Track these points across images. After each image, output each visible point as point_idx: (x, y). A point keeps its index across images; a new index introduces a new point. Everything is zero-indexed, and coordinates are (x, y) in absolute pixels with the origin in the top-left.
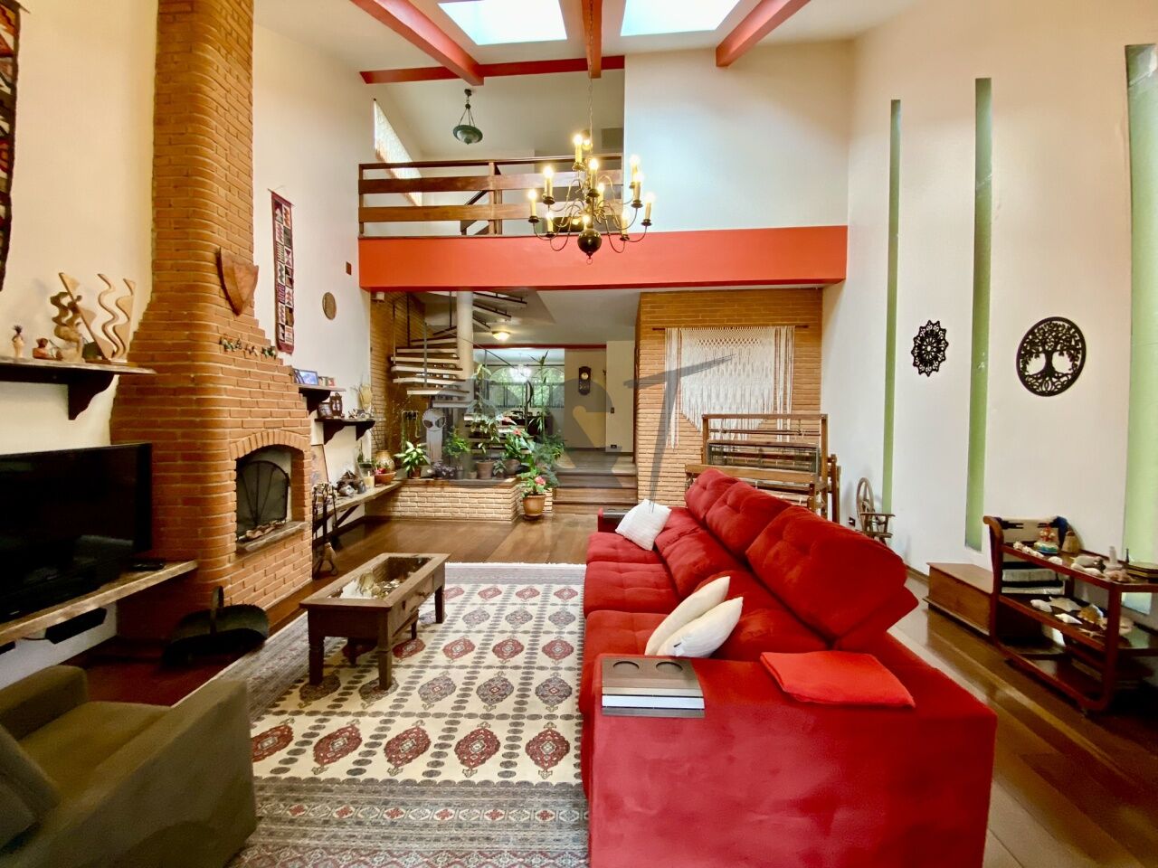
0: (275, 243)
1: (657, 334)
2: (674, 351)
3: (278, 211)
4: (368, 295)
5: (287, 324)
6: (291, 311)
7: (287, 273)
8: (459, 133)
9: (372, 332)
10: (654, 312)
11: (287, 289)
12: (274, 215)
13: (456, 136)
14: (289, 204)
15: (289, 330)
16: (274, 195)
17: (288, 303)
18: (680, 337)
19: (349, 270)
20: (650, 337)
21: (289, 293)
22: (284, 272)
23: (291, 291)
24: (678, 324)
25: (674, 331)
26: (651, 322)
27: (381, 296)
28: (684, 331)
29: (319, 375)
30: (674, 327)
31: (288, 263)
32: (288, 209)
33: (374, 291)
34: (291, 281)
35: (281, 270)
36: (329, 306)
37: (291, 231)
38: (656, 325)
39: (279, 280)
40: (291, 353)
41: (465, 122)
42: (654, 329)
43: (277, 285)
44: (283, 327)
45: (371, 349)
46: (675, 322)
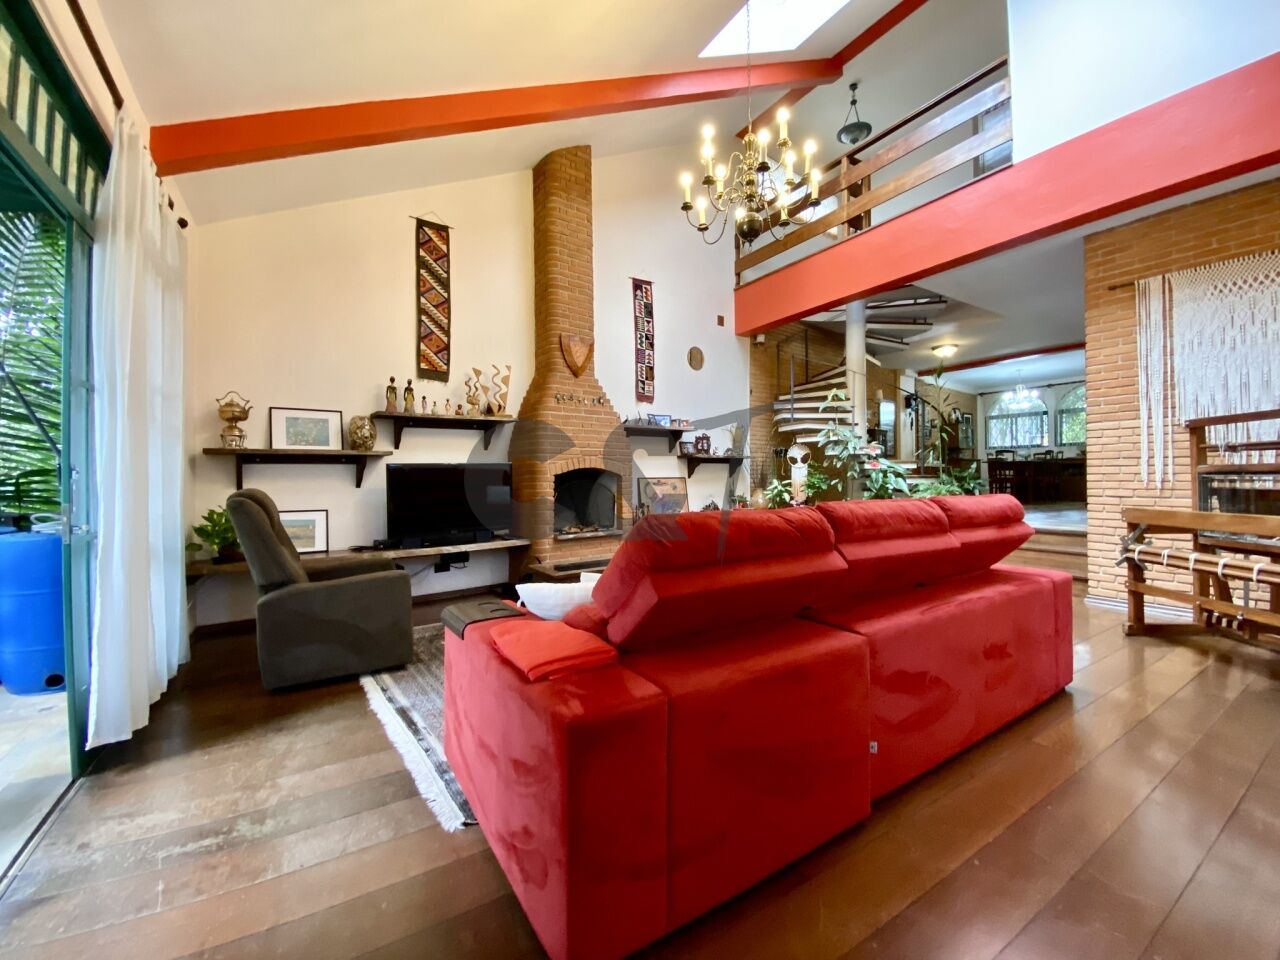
0: (636, 317)
1: (1119, 294)
2: (1156, 316)
3: (638, 292)
4: (747, 341)
5: (647, 379)
6: (652, 369)
7: (647, 338)
8: (843, 138)
9: (751, 374)
10: (1113, 260)
11: (647, 352)
12: (635, 296)
13: (840, 140)
14: (649, 283)
15: (649, 385)
16: (635, 280)
17: (649, 363)
18: (1167, 290)
19: (721, 321)
20: (1105, 302)
21: (649, 355)
22: (644, 339)
23: (651, 353)
24: (1163, 268)
25: (1155, 283)
26: (1104, 279)
27: (761, 338)
28: (1175, 278)
29: (673, 418)
30: (1155, 275)
31: (648, 331)
32: (648, 287)
33: (753, 334)
34: (652, 345)
35: (642, 337)
36: (695, 359)
37: (651, 304)
38: (1113, 282)
39: (639, 347)
40: (651, 403)
41: (853, 120)
42: (1113, 288)
43: (637, 350)
44: (643, 383)
45: (751, 392)
46: (1157, 266)
